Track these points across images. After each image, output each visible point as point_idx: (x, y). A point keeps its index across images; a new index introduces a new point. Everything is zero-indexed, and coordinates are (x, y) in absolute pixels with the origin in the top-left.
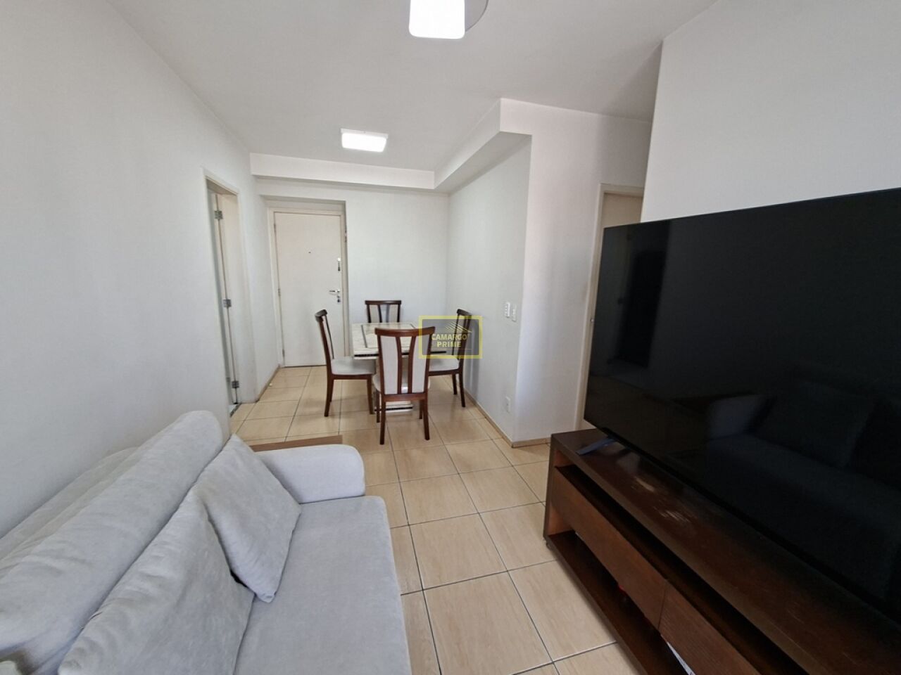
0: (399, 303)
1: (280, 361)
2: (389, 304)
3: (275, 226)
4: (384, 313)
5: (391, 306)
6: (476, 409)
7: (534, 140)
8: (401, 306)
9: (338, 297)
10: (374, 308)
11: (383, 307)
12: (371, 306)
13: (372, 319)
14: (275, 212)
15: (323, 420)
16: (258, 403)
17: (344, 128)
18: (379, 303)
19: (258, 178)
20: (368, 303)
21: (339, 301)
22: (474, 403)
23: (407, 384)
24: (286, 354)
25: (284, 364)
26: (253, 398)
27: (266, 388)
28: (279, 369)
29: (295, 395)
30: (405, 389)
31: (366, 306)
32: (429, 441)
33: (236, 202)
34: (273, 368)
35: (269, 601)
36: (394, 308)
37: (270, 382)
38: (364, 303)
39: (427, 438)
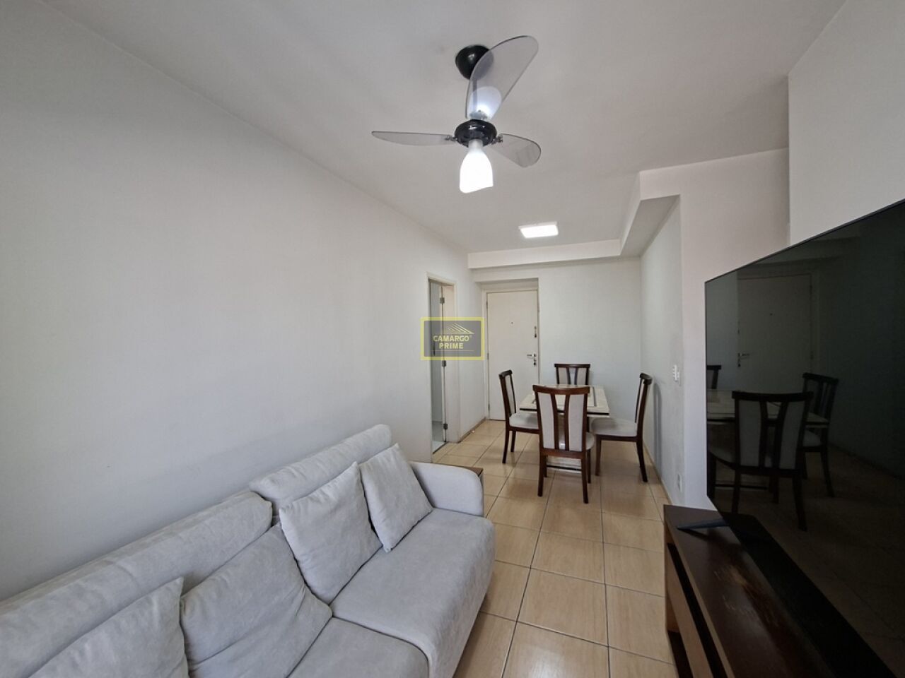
0: (587, 367)
1: (486, 414)
2: (578, 367)
3: (487, 303)
4: (572, 376)
5: (580, 369)
6: (660, 486)
7: (682, 198)
8: (590, 369)
9: (535, 360)
10: (563, 371)
11: (572, 371)
12: (559, 369)
13: (560, 381)
14: (487, 293)
15: (501, 466)
16: (459, 444)
17: (521, 225)
18: (567, 366)
19: (473, 270)
20: (557, 366)
21: (535, 364)
22: (659, 480)
23: (564, 441)
24: (491, 408)
25: (489, 416)
26: (457, 439)
27: (469, 433)
28: (484, 420)
29: (487, 442)
30: (562, 445)
31: (555, 368)
32: (587, 505)
33: (453, 290)
34: (480, 419)
35: (387, 551)
36: (582, 372)
37: (474, 429)
38: (553, 366)
39: (586, 501)
